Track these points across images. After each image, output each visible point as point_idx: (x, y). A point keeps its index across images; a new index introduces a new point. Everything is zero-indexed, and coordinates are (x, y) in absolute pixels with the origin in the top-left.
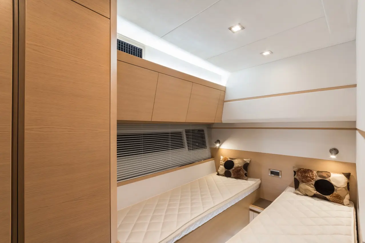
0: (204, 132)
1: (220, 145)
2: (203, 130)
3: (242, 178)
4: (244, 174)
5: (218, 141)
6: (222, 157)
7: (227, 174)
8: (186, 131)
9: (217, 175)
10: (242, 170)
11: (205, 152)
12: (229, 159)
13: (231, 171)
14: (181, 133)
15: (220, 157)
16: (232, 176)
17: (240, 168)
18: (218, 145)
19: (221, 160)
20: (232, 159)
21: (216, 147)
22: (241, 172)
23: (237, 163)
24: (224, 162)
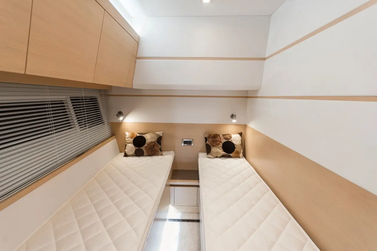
0: (97, 101)
1: (124, 119)
2: (96, 99)
3: (157, 154)
4: (159, 149)
5: (120, 114)
6: (128, 134)
7: (138, 153)
8: (71, 100)
9: (124, 156)
10: (156, 145)
12: (138, 135)
13: (143, 148)
14: (63, 103)
15: (125, 133)
16: (144, 155)
17: (153, 144)
18: (121, 118)
19: (127, 137)
20: (142, 134)
21: (120, 120)
22: (155, 147)
23: (149, 138)
24: (133, 139)
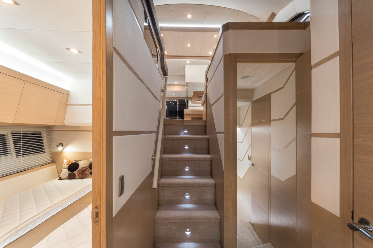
0: (41, 134)
1: (63, 149)
2: (40, 133)
3: (87, 177)
4: (89, 173)
5: (61, 144)
6: (65, 161)
7: (71, 177)
8: (12, 134)
9: (59, 180)
10: (87, 169)
11: (44, 157)
12: (74, 162)
13: (75, 172)
14: (4, 136)
15: (63, 161)
16: (76, 178)
17: (85, 168)
18: (60, 148)
19: (64, 163)
20: (77, 161)
21: (58, 150)
22: (86, 171)
23: (82, 164)
24: (68, 165)
